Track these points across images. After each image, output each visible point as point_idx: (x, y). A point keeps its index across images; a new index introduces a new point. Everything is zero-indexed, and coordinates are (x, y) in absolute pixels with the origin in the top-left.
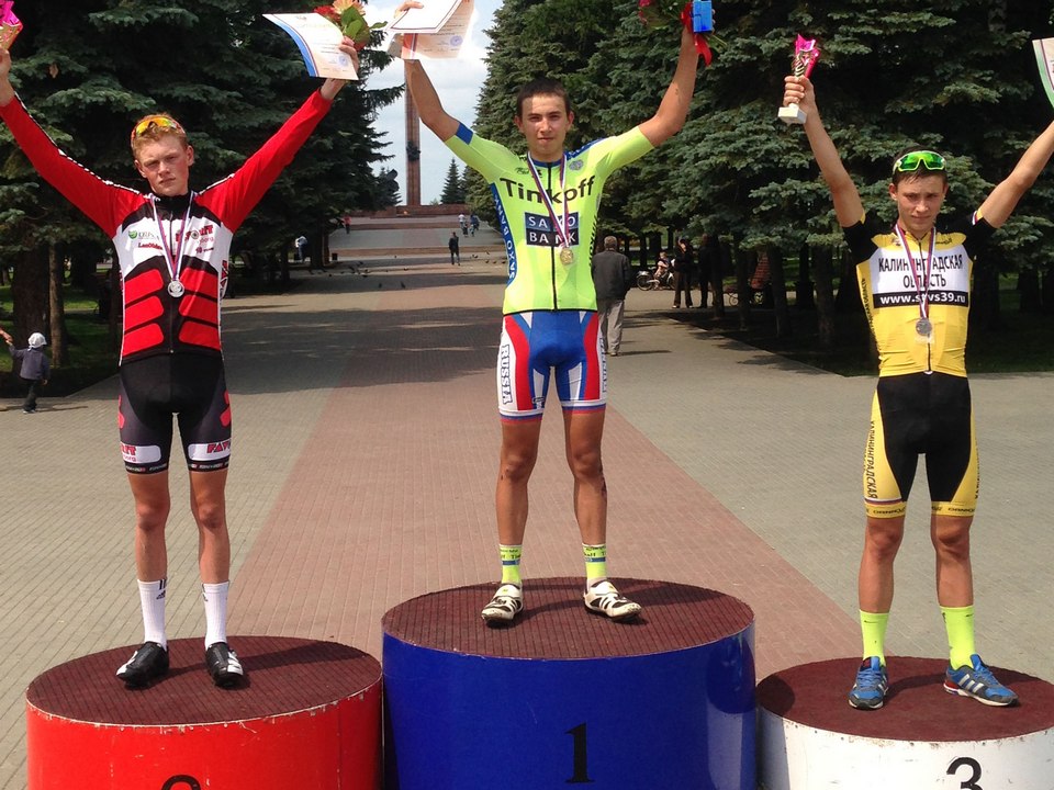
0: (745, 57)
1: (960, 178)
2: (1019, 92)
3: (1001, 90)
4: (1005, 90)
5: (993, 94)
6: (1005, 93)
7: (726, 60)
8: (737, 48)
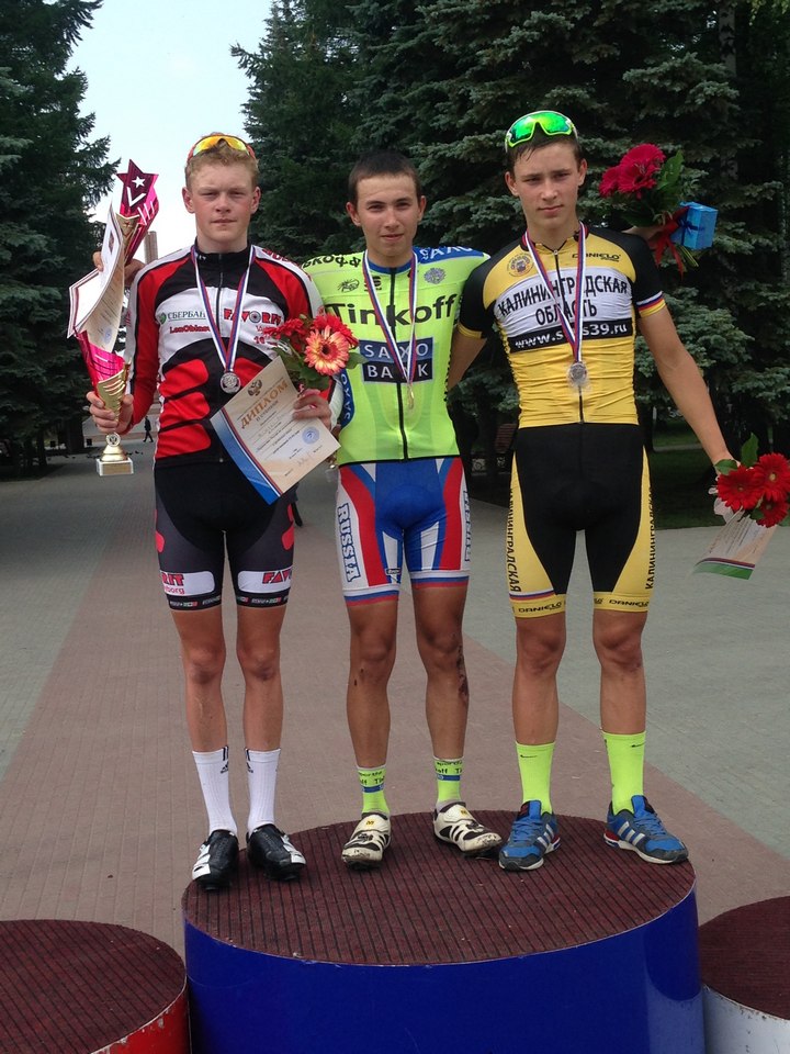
0: (499, 216)
1: (719, 331)
2: (771, 243)
3: (754, 242)
4: (757, 242)
5: (746, 246)
6: (757, 245)
7: (478, 221)
8: (489, 208)
